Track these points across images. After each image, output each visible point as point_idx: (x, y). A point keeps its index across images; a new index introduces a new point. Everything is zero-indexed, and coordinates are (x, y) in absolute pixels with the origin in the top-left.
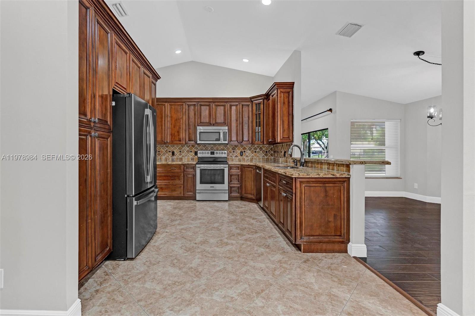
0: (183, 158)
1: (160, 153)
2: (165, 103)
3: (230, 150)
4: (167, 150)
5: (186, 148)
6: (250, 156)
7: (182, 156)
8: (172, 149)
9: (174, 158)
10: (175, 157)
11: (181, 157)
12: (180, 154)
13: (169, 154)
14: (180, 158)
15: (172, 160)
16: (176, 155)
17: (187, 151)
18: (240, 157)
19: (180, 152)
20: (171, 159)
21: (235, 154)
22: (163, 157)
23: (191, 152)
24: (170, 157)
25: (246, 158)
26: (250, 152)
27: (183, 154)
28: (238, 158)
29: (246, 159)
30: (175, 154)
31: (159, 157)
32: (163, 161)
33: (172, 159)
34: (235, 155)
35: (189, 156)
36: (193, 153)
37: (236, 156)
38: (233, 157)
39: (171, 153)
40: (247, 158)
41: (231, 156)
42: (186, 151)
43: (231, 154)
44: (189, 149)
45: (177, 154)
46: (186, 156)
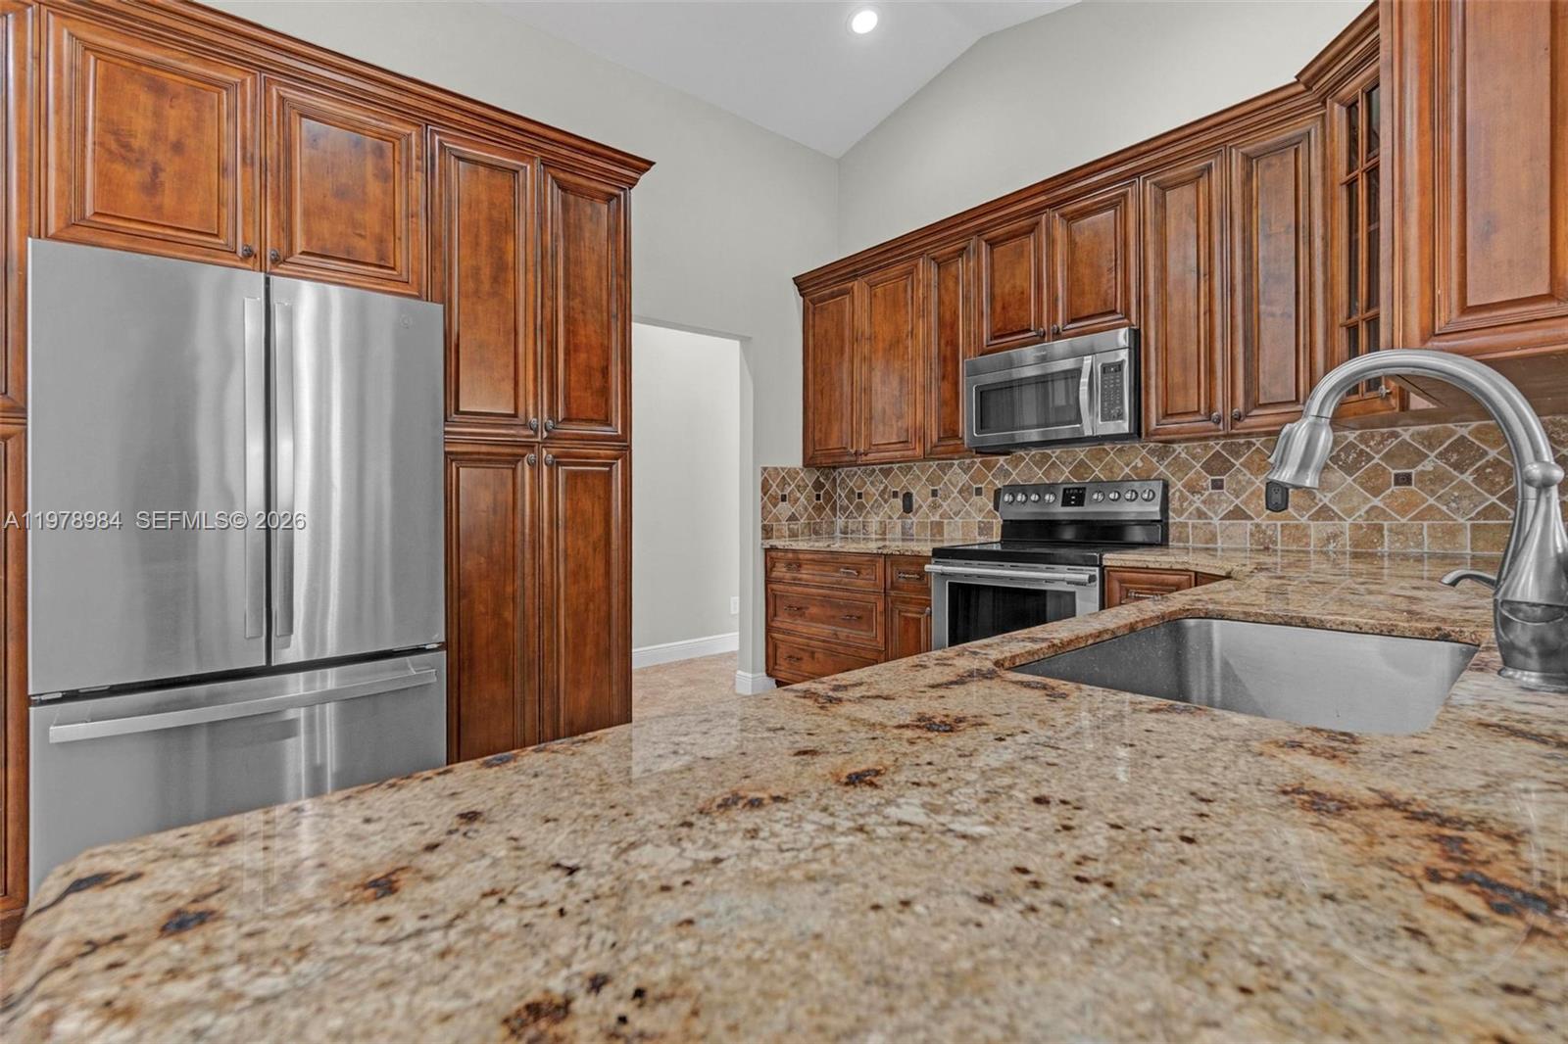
0: (946, 521)
1: (863, 500)
2: (850, 285)
3: (1191, 474)
4: (886, 487)
5: (957, 475)
6: (1350, 513)
7: (941, 516)
8: (901, 482)
9: (909, 521)
10: (913, 519)
11: (937, 518)
12: (935, 507)
13: (892, 508)
14: (932, 522)
15: (903, 534)
16: (917, 512)
17: (960, 492)
18: (1264, 519)
19: (934, 493)
20: (898, 529)
21: (1228, 500)
22: (874, 522)
23: (979, 492)
24: (895, 517)
25: (1317, 530)
26: (1349, 480)
27: (945, 505)
28: (1249, 522)
29: (1312, 532)
30: (915, 506)
31: (861, 519)
32: (874, 536)
33: (903, 527)
34: (1225, 508)
35: (968, 513)
36: (985, 500)
37: (1237, 514)
38: (1216, 521)
39: (899, 502)
40: (1329, 527)
41: (1201, 514)
42: (956, 491)
43: (1197, 501)
44: (971, 478)
45: (920, 507)
46: (956, 514)
